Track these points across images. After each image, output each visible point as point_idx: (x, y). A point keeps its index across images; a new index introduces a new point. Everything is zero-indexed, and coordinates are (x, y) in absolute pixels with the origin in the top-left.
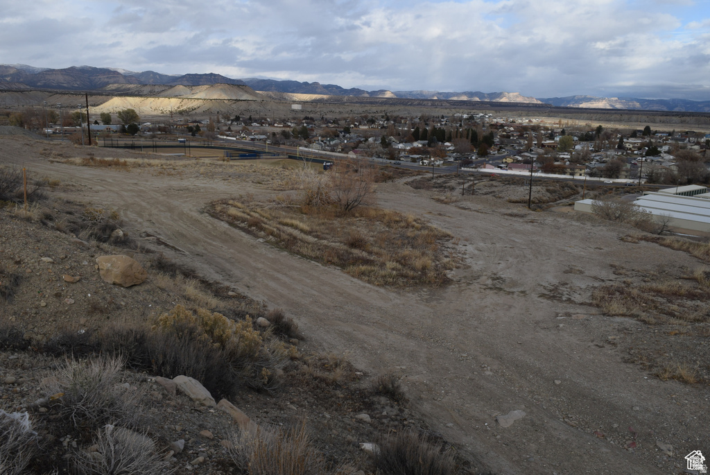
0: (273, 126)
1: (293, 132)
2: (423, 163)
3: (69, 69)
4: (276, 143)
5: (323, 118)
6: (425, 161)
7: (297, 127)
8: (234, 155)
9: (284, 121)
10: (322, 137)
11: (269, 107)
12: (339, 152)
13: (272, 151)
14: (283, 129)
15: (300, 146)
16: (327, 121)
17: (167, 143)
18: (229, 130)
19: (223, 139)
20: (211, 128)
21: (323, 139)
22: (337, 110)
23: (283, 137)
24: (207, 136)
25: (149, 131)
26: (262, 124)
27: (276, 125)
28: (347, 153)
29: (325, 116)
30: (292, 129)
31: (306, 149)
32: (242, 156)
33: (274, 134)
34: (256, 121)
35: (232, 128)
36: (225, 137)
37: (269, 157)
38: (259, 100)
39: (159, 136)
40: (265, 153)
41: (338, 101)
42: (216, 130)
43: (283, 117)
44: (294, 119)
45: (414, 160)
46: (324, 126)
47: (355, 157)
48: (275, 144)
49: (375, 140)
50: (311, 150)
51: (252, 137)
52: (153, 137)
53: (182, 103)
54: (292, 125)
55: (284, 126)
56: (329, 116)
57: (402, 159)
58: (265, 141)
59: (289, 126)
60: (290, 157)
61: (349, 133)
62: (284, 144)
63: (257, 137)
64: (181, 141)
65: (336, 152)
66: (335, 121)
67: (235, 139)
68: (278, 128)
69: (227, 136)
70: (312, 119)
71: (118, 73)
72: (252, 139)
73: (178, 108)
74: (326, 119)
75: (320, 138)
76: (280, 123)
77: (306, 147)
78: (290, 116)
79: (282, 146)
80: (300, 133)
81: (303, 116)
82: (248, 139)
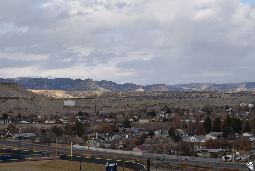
0: (44, 123)
2: (226, 158)
4: (46, 141)
5: (98, 113)
7: (70, 123)
10: (100, 132)
11: (40, 104)
12: (121, 149)
13: (41, 151)
14: (55, 125)
15: (74, 143)
16: (103, 116)
21: (101, 135)
22: (113, 105)
23: (53, 133)
26: (31, 121)
27: (47, 121)
28: (131, 150)
29: (100, 112)
30: (64, 126)
31: (81, 147)
32: (3, 158)
33: (43, 131)
34: (25, 119)
37: (36, 158)
38: (30, 97)
40: (32, 153)
41: (113, 96)
43: (54, 113)
44: (67, 115)
46: (100, 121)
47: (140, 154)
48: (44, 142)
49: (162, 133)
51: (18, 135)
54: (65, 121)
55: (55, 123)
56: (104, 111)
59: (61, 123)
62: (55, 142)
63: (24, 135)
65: (117, 149)
66: (112, 116)
68: (49, 124)
70: (86, 114)
72: (19, 138)
74: (102, 115)
75: (97, 134)
76: (51, 120)
78: (63, 112)
79: (52, 145)
80: (73, 129)
81: (76, 112)
82: (14, 137)
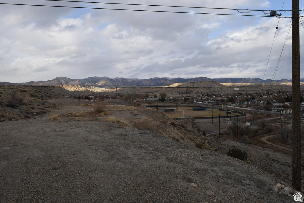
2: (283, 112)
3: (150, 79)
5: (246, 93)
6: (284, 111)
9: (228, 95)
12: (244, 107)
14: (225, 98)
15: (228, 105)
18: (201, 99)
19: (196, 103)
21: (240, 102)
23: (220, 101)
24: (190, 102)
26: (217, 96)
27: (223, 97)
28: (247, 108)
29: (248, 93)
31: (230, 106)
32: (199, 109)
33: (217, 100)
34: (215, 96)
35: (203, 99)
36: (198, 102)
39: (172, 102)
43: (228, 93)
45: (278, 111)
47: (250, 109)
48: (217, 105)
49: (264, 102)
50: (231, 107)
52: (170, 102)
53: (188, 89)
56: (250, 92)
57: (272, 110)
58: (213, 103)
59: (229, 97)
60: (220, 110)
61: (254, 99)
63: (210, 102)
64: (179, 104)
65: (242, 107)
67: (201, 103)
69: (199, 102)
71: (167, 79)
73: (186, 91)
75: (238, 102)
76: (225, 96)
77: (230, 105)
78: (232, 93)
79: (219, 105)
80: (230, 100)
81: (237, 93)
82: (207, 102)
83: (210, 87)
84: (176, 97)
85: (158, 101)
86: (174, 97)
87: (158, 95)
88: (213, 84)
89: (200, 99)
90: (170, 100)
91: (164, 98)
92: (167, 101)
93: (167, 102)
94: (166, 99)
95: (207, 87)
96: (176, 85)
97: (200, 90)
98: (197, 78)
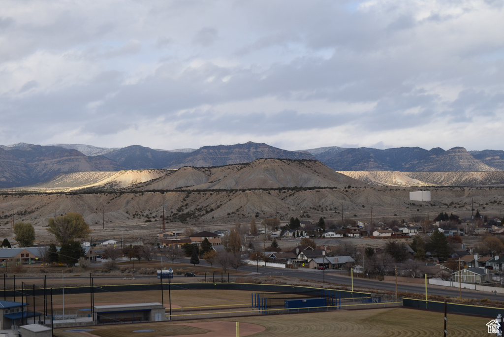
0: (371, 236)
1: (413, 246)
4: (375, 272)
5: (478, 215)
7: (423, 237)
8: (273, 303)
9: (393, 225)
10: (482, 254)
11: (361, 200)
13: (365, 291)
14: (392, 240)
15: (432, 276)
16: (489, 222)
17: (134, 281)
18: (275, 247)
20: (233, 244)
23: (389, 257)
24: (223, 262)
25: (105, 257)
26: (345, 233)
27: (376, 234)
29: (482, 213)
30: (411, 241)
32: (292, 305)
33: (370, 252)
34: (333, 228)
35: (281, 244)
36: (262, 263)
37: (356, 305)
38: (342, 187)
39: (122, 267)
40: (349, 295)
42: (243, 248)
43: (391, 217)
44: (416, 219)
48: (372, 274)
52: (111, 268)
54: (412, 233)
55: (393, 236)
56: (491, 212)
58: (348, 267)
59: (405, 236)
62: (392, 274)
63: (331, 260)
64: (163, 276)
67: (283, 266)
68: (380, 238)
70: (454, 218)
73: (180, 210)
74: (486, 218)
75: (476, 257)
76: (384, 230)
77: (445, 278)
78: (407, 215)
79: (388, 279)
80: (428, 247)
81: (433, 214)
82: (312, 265)
83: (297, 189)
84: (135, 239)
85: (40, 261)
86: (127, 240)
87: (41, 230)
88: (305, 176)
89: (269, 244)
90: (109, 253)
91: (77, 245)
92: (93, 260)
93: (93, 265)
94: (87, 251)
95: (280, 189)
96: (128, 177)
97: (253, 204)
98: (221, 147)
